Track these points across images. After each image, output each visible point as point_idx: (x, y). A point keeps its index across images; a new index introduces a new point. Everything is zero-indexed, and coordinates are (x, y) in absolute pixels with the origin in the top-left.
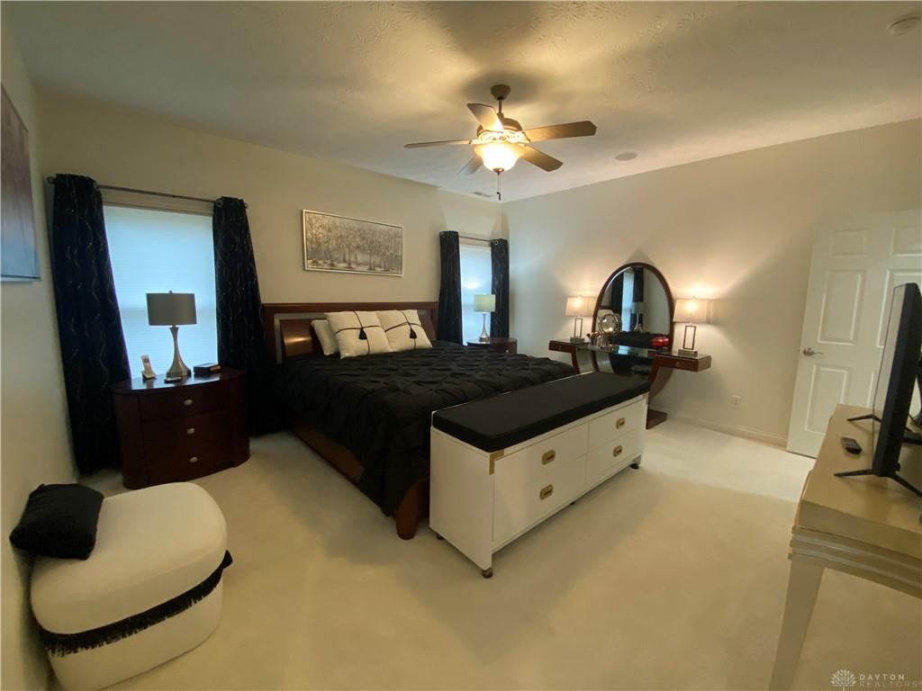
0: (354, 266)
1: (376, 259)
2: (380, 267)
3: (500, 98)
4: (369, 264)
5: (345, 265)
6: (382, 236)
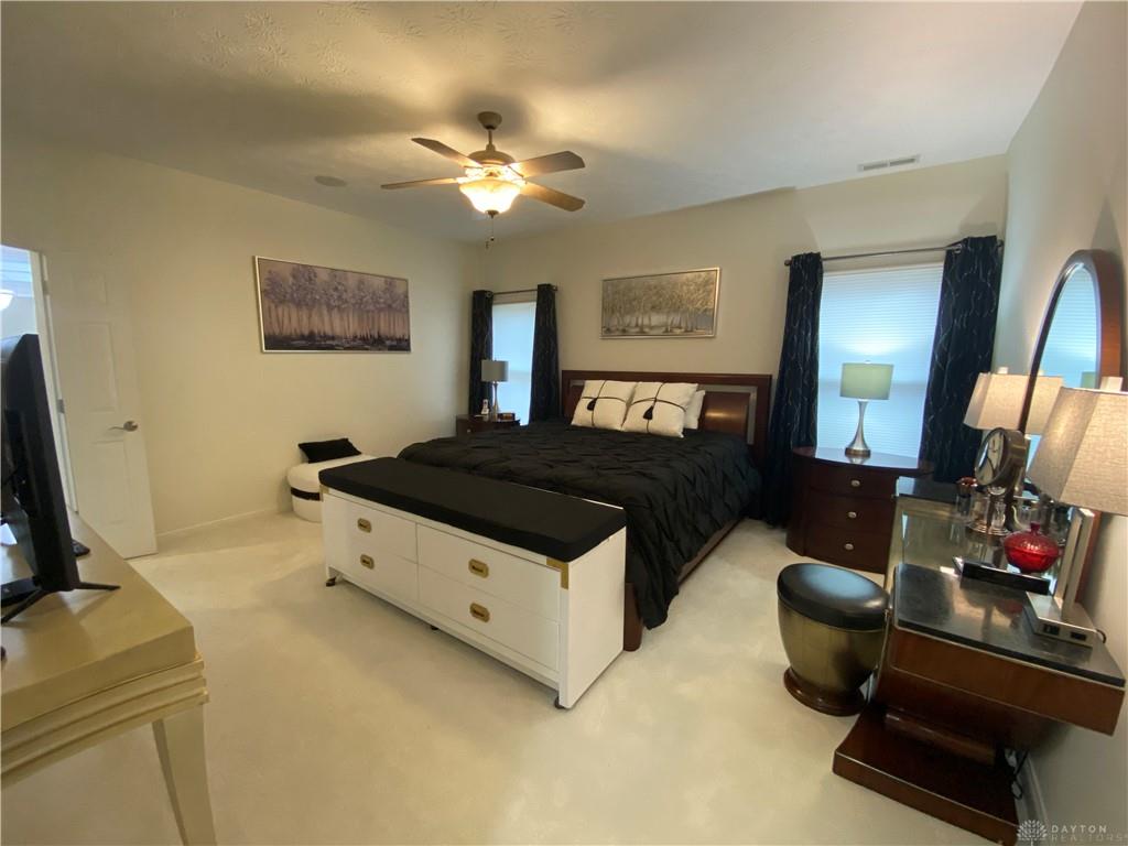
0: (646, 330)
1: (675, 319)
2: (680, 328)
3: (490, 127)
4: (666, 325)
5: (637, 330)
6: (685, 288)
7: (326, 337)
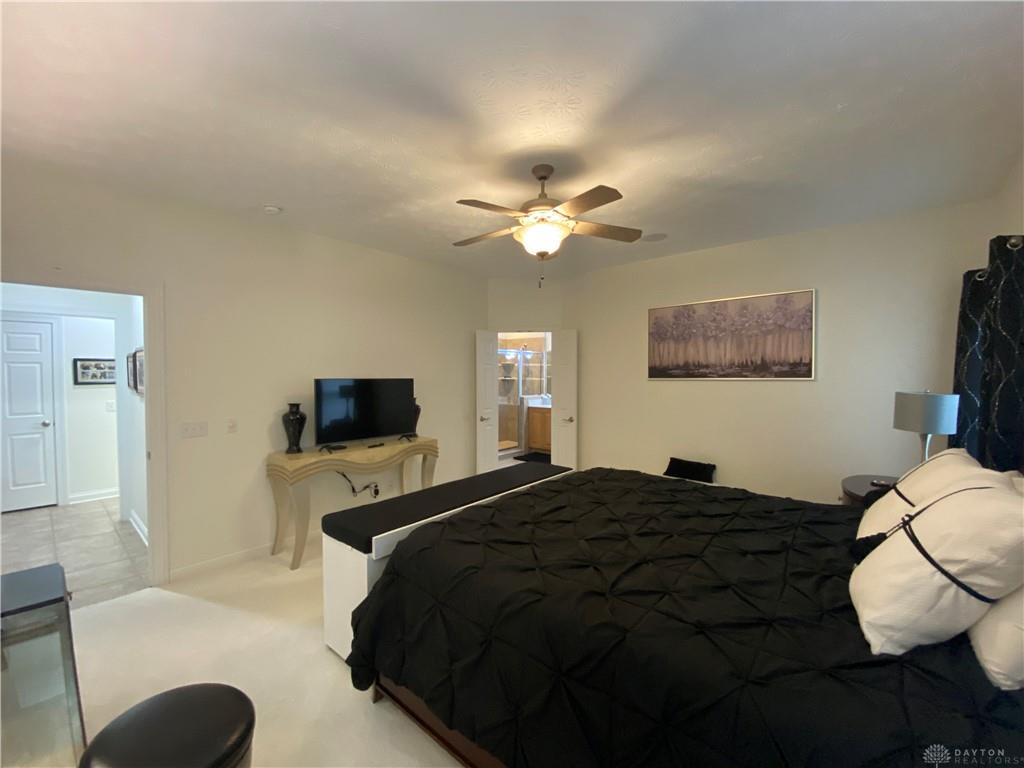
3: (543, 178)
7: (699, 366)
